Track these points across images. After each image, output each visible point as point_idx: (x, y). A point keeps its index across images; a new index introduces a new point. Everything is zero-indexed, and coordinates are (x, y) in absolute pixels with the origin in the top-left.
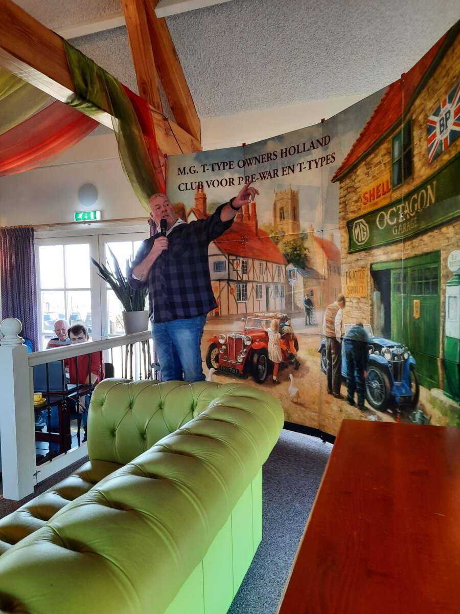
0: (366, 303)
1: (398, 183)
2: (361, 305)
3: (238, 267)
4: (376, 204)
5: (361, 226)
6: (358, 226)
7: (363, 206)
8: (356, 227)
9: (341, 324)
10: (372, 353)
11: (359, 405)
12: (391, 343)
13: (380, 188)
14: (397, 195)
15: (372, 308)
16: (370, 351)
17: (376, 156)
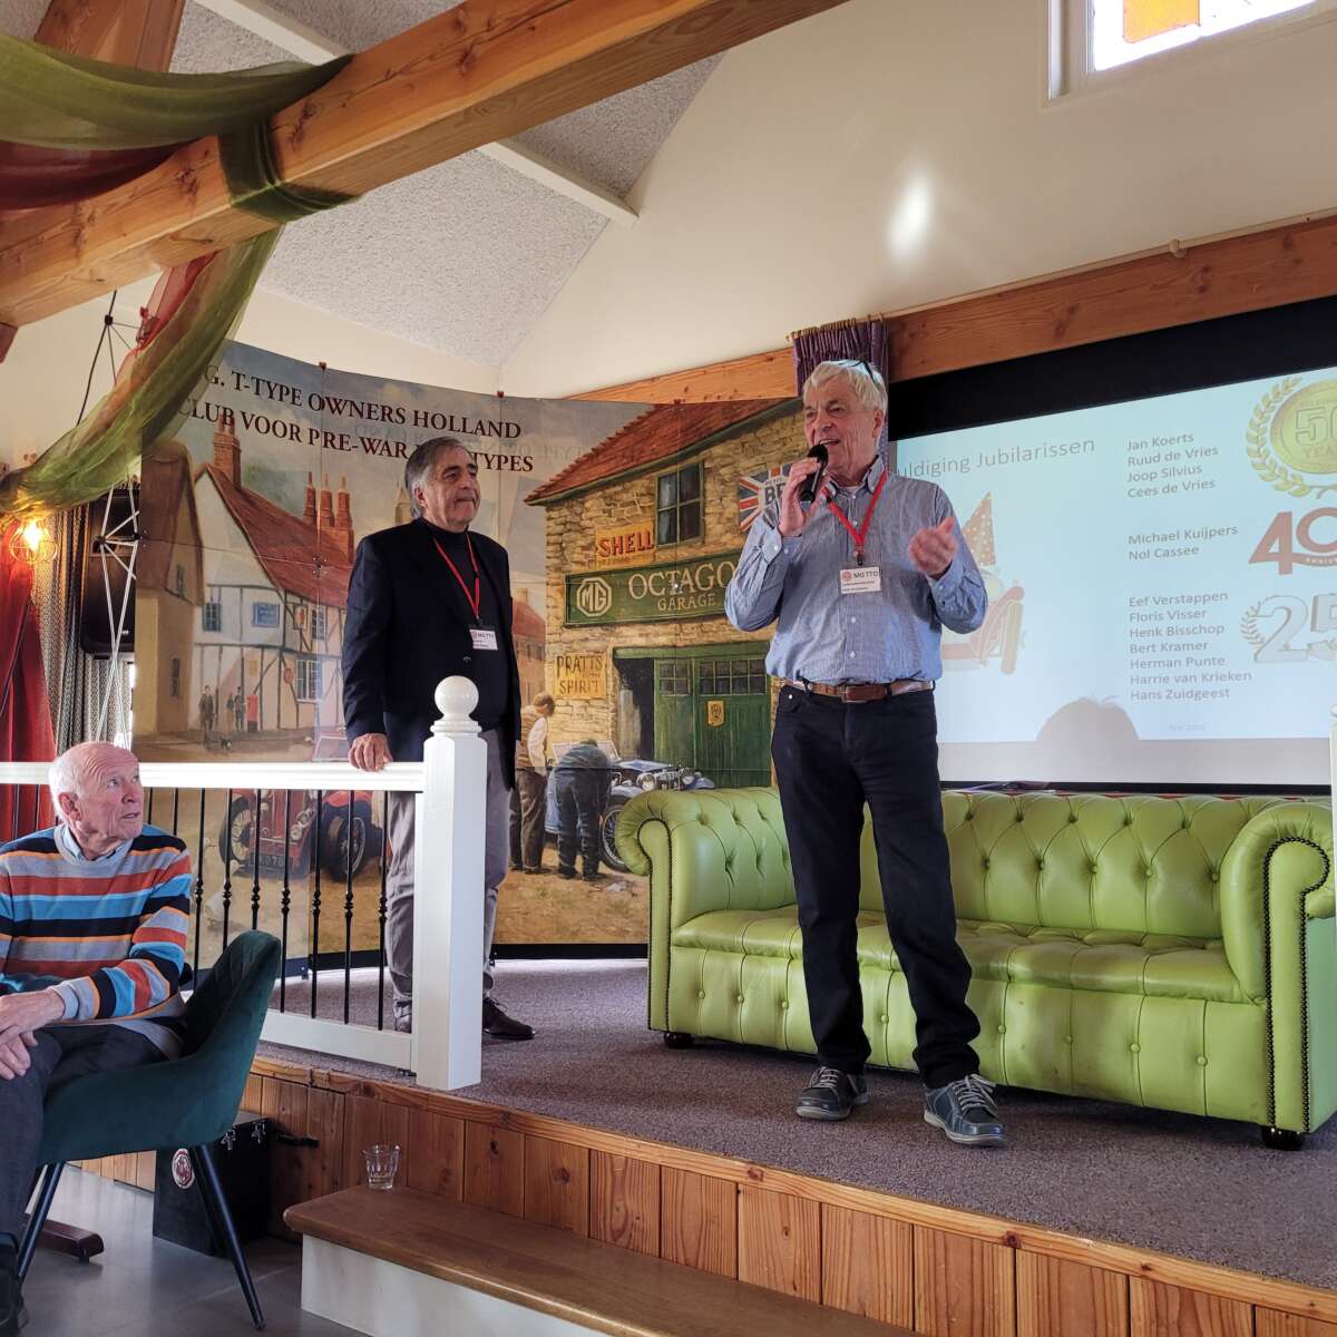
0: (603, 708)
1: (668, 541)
2: (592, 711)
3: (302, 623)
4: (627, 560)
5: (598, 587)
6: (591, 588)
7: (599, 558)
8: (587, 587)
9: (545, 743)
10: (618, 784)
11: (585, 874)
12: (655, 765)
13: (635, 540)
14: (665, 556)
15: (617, 716)
16: (613, 783)
17: (626, 490)
